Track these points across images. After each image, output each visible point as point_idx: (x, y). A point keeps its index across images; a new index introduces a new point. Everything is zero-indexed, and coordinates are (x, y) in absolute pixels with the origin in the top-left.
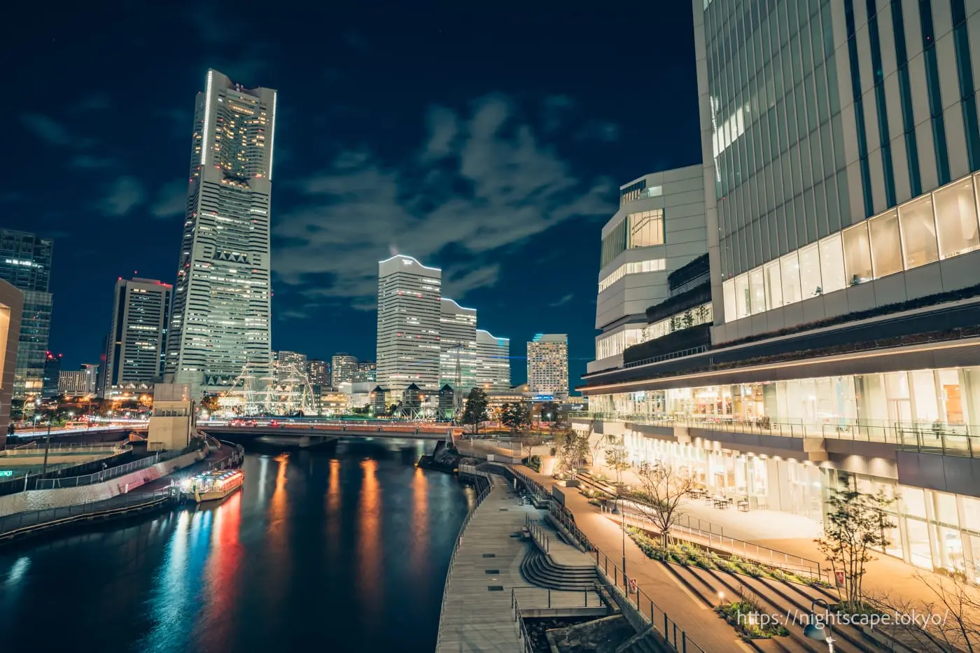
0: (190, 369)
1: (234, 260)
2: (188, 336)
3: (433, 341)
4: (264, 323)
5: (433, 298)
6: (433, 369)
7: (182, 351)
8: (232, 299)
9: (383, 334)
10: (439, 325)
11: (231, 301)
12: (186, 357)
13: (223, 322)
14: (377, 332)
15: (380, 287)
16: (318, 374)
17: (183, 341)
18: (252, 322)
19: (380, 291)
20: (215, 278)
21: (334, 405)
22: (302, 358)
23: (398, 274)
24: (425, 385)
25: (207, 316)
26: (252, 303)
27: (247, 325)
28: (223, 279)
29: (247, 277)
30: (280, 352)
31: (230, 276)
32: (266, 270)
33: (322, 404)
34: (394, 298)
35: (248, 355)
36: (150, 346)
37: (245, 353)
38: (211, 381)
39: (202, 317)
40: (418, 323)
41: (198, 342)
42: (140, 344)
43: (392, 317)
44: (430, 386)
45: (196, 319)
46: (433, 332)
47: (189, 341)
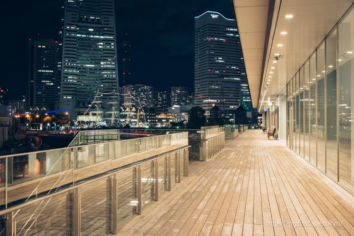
0: (68, 97)
1: (92, 22)
2: (65, 76)
3: (234, 74)
4: (113, 65)
5: (235, 42)
6: (235, 95)
7: (62, 85)
8: (92, 49)
9: (198, 70)
10: (239, 63)
11: (92, 51)
12: (64, 89)
13: (87, 65)
14: (194, 69)
15: (196, 36)
16: (163, 100)
17: (62, 79)
18: (105, 64)
19: (196, 39)
20: (80, 35)
21: (165, 120)
22: (150, 88)
23: (208, 26)
24: (229, 107)
25: (76, 61)
26: (105, 52)
27: (102, 66)
28: (85, 36)
29: (101, 33)
30: (136, 85)
31: (90, 33)
32: (113, 28)
33: (157, 120)
34: (206, 43)
35: (104, 87)
36: (51, 83)
37: (102, 86)
38: (81, 105)
39: (73, 62)
40: (223, 61)
41: (71, 79)
42: (44, 81)
43: (204, 57)
44: (233, 107)
45: (69, 64)
46: (234, 67)
47: (65, 79)
